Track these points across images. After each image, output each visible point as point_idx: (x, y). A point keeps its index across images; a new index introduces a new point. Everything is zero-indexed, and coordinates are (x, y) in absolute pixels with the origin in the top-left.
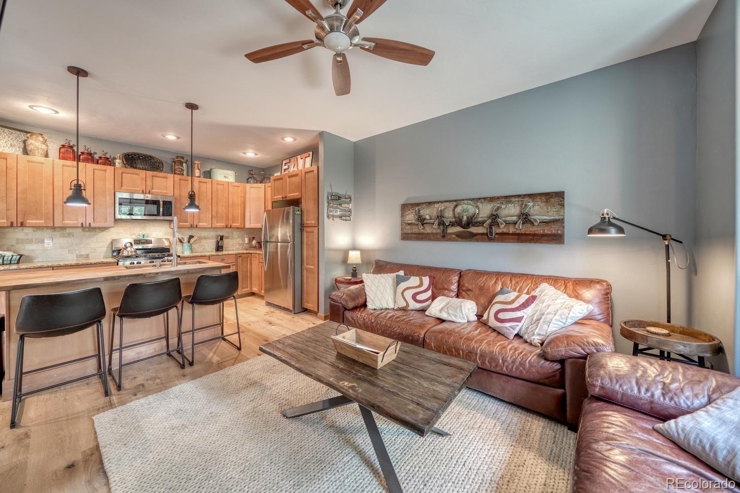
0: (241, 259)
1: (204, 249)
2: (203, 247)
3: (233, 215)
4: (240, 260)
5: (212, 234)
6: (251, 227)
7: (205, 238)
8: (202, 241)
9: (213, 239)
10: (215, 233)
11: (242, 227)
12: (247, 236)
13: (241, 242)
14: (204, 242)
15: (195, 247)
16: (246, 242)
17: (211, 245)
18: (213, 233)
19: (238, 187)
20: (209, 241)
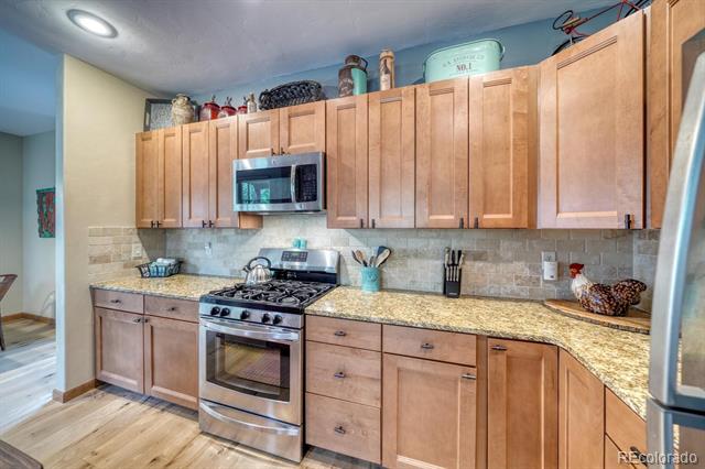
0: (502, 358)
1: (413, 282)
2: (410, 279)
3: (485, 184)
4: (497, 364)
5: (436, 244)
6: (560, 225)
7: (417, 255)
8: (409, 262)
9: (437, 259)
10: (443, 241)
11: (524, 223)
12: (553, 255)
13: (527, 272)
14: (413, 264)
15: (393, 275)
16: (547, 277)
17: (430, 274)
18: (438, 241)
19: (508, 82)
20: (425, 263)
